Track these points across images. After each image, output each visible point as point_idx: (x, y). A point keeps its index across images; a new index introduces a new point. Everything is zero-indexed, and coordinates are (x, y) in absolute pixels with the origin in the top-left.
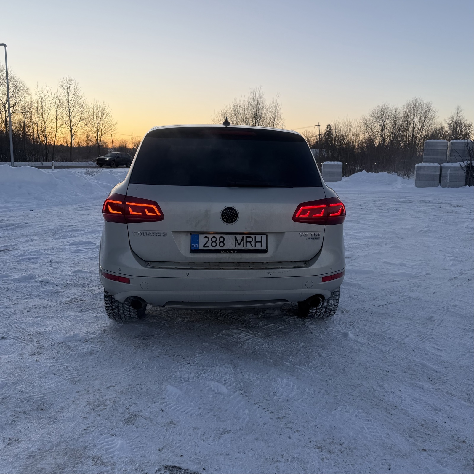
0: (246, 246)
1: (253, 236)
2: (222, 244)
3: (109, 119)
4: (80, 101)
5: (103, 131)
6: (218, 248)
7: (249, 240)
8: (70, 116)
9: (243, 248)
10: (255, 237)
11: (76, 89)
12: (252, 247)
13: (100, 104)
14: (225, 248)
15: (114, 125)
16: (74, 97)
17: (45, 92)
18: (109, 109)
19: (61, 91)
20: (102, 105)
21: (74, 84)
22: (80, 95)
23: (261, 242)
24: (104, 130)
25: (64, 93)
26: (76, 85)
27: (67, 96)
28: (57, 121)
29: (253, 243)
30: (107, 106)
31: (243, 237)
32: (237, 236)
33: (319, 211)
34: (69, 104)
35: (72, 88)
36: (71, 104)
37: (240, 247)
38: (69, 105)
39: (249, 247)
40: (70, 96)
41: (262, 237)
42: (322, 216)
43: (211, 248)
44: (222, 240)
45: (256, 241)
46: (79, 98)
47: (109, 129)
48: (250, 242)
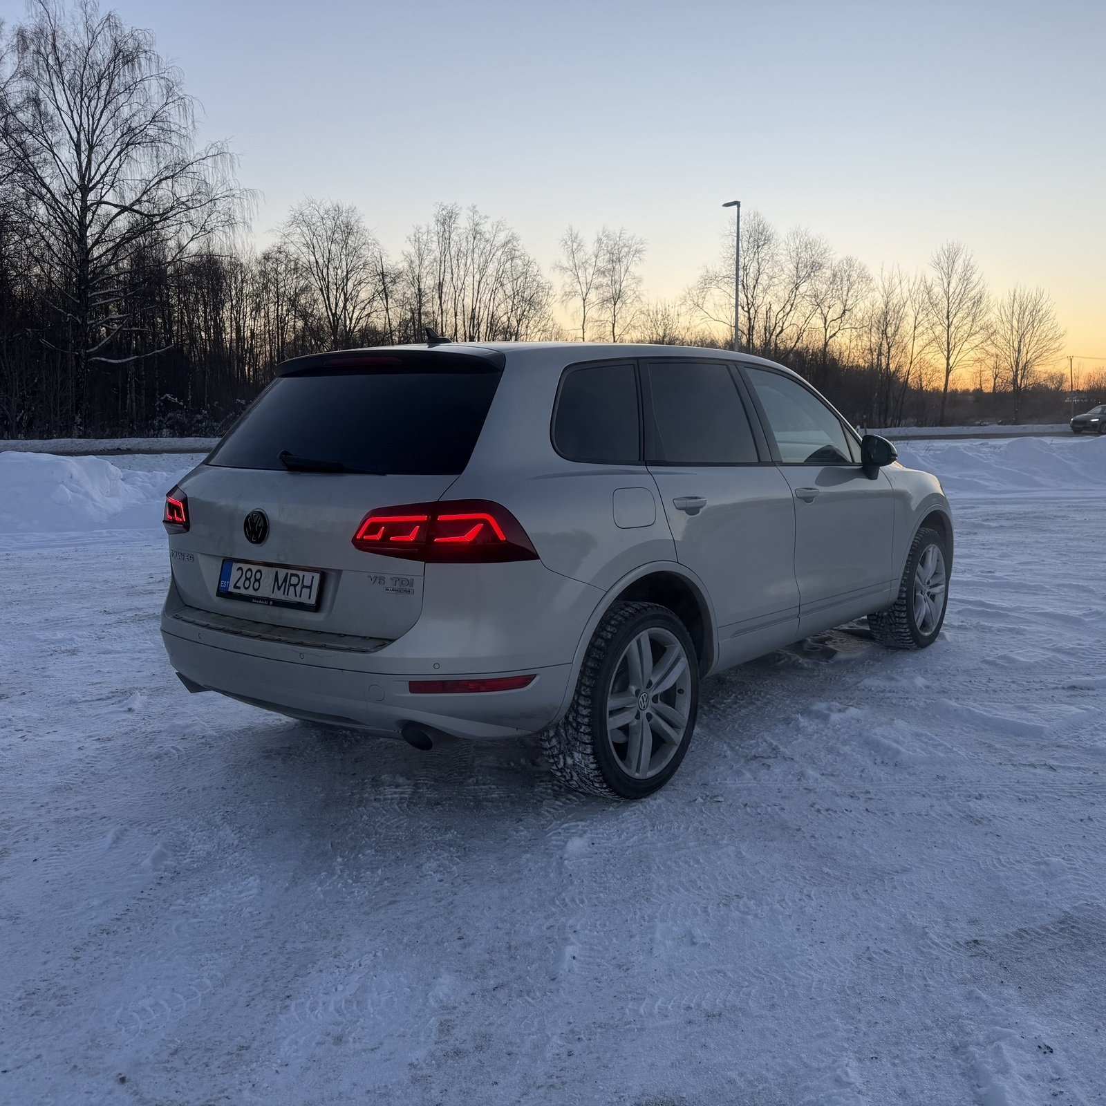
0: (288, 595)
1: (301, 574)
2: (257, 585)
3: (1045, 326)
4: (973, 293)
5: (1029, 355)
6: (251, 592)
7: (294, 580)
8: (948, 327)
9: (283, 598)
10: (304, 576)
11: (967, 267)
12: (296, 596)
13: (1030, 294)
14: (258, 594)
15: (1057, 339)
16: (960, 285)
17: (896, 281)
18: (1049, 303)
19: (933, 275)
20: (1034, 295)
21: (963, 256)
22: (975, 278)
23: (310, 587)
24: (1032, 351)
25: (942, 279)
26: (968, 257)
27: (946, 285)
28: (914, 340)
29: (298, 588)
30: (1045, 297)
31: (287, 574)
32: (279, 570)
33: (408, 527)
34: (948, 301)
35: (959, 266)
36: (953, 301)
37: (279, 595)
38: (948, 304)
39: (291, 597)
40: (953, 285)
41: (313, 577)
42: (414, 541)
43: (243, 591)
44: (258, 574)
45: (304, 584)
46: (971, 285)
47: (1045, 348)
48: (295, 586)
